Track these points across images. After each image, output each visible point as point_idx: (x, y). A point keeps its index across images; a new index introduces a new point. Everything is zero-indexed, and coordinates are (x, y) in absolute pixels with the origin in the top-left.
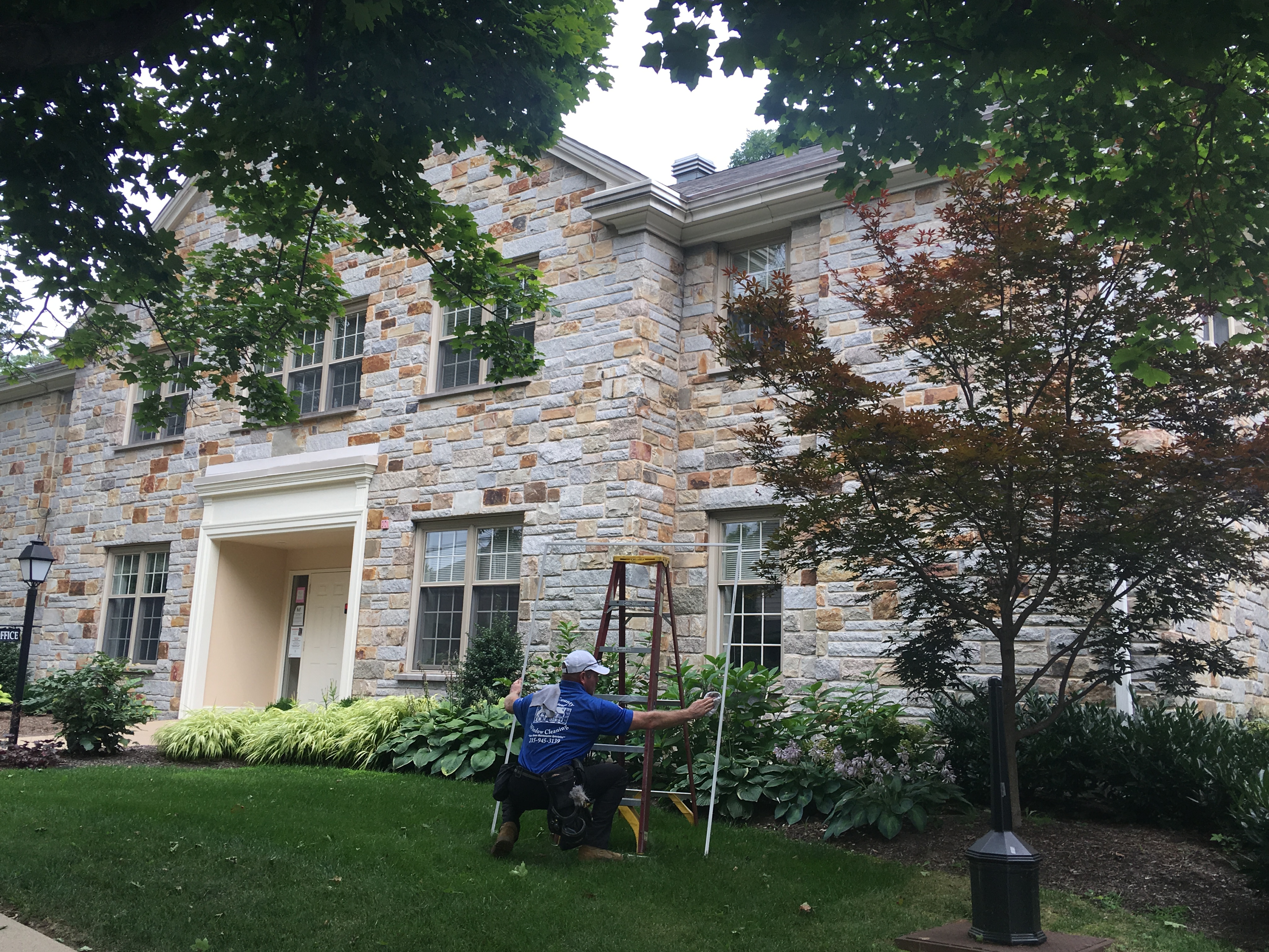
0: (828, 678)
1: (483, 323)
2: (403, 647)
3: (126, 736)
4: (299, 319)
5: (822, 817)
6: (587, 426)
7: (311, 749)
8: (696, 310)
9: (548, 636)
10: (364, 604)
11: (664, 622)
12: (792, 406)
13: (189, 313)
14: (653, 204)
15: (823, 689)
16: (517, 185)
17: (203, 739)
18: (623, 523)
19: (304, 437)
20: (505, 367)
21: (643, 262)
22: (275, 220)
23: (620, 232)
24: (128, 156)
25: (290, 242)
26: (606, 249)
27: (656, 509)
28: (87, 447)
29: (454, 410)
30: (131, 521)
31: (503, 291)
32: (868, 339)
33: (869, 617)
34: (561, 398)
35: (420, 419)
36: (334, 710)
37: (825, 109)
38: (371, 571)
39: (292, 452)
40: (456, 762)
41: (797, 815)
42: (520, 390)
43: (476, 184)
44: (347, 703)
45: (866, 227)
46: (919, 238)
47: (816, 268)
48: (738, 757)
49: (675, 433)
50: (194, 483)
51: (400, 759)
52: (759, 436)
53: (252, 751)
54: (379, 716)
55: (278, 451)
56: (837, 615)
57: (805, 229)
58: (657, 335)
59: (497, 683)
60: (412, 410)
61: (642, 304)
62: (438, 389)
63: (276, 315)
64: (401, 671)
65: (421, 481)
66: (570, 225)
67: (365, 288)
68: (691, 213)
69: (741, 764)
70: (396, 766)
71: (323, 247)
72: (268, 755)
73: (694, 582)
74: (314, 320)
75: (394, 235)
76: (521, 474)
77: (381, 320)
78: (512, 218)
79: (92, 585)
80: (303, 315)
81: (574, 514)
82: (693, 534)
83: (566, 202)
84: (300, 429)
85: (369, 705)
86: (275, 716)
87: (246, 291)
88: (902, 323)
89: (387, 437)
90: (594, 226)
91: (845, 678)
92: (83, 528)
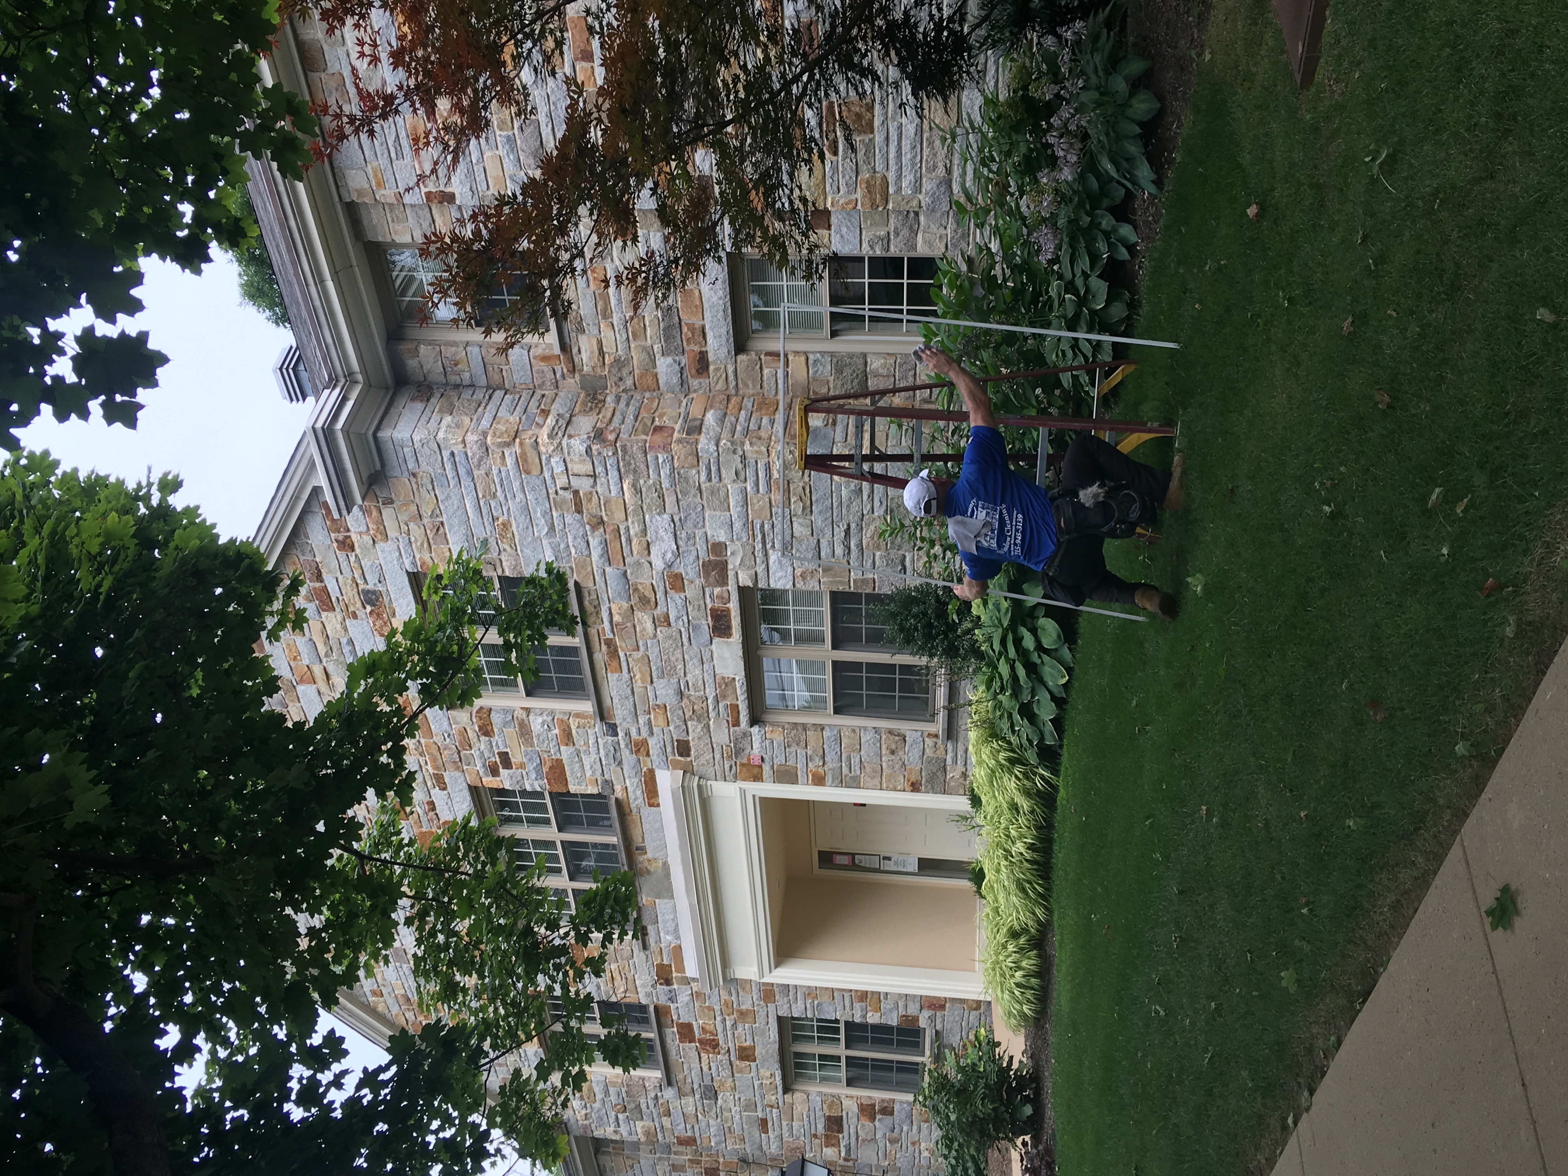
0: (947, 194)
1: (501, 641)
2: (908, 734)
3: (1015, 1066)
4: (501, 873)
5: (1129, 196)
6: (630, 509)
7: (1033, 844)
8: (479, 369)
9: (895, 554)
10: (855, 783)
11: (881, 404)
12: (599, 238)
13: (496, 1009)
14: (339, 425)
15: (962, 200)
16: (321, 601)
17: (1019, 974)
18: (753, 461)
19: (649, 860)
20: (557, 612)
21: (416, 438)
22: (373, 907)
23: (378, 467)
24: (293, 1097)
25: (403, 889)
26: (401, 486)
27: (733, 419)
28: (664, 1119)
29: (613, 677)
30: (753, 1064)
31: (457, 616)
32: (508, 138)
33: (870, 140)
34: (594, 542)
35: (624, 720)
36: (985, 817)
37: (190, 178)
38: (813, 775)
39: (667, 875)
40: (1052, 667)
41: (1126, 231)
42: (586, 594)
43: (322, 654)
44: (976, 801)
45: (357, 132)
46: (369, 59)
47: (416, 209)
48: (1051, 309)
49: (637, 396)
50: (707, 991)
51: (1047, 736)
52: (640, 281)
53: (1034, 914)
54: (993, 762)
55: (667, 891)
56: (868, 182)
57: (365, 222)
58: (511, 419)
59: (955, 617)
60: (613, 730)
61: (471, 438)
62: (587, 698)
63: (496, 900)
64: (936, 736)
65: (702, 716)
66: (372, 532)
67: (460, 791)
68: (350, 375)
69: (1060, 305)
70: (1055, 740)
71: (408, 845)
72: (1040, 895)
73: (826, 370)
74: (502, 854)
75: (389, 757)
76: (691, 591)
77: (501, 770)
78: (365, 608)
79: (830, 1107)
80: (496, 869)
81: (741, 523)
82: (766, 371)
83: (341, 538)
84: (639, 866)
85: (979, 775)
86: (992, 887)
87: (467, 939)
88: (486, 87)
89: (647, 759)
90: (372, 501)
91: (949, 171)
92: (762, 1120)
